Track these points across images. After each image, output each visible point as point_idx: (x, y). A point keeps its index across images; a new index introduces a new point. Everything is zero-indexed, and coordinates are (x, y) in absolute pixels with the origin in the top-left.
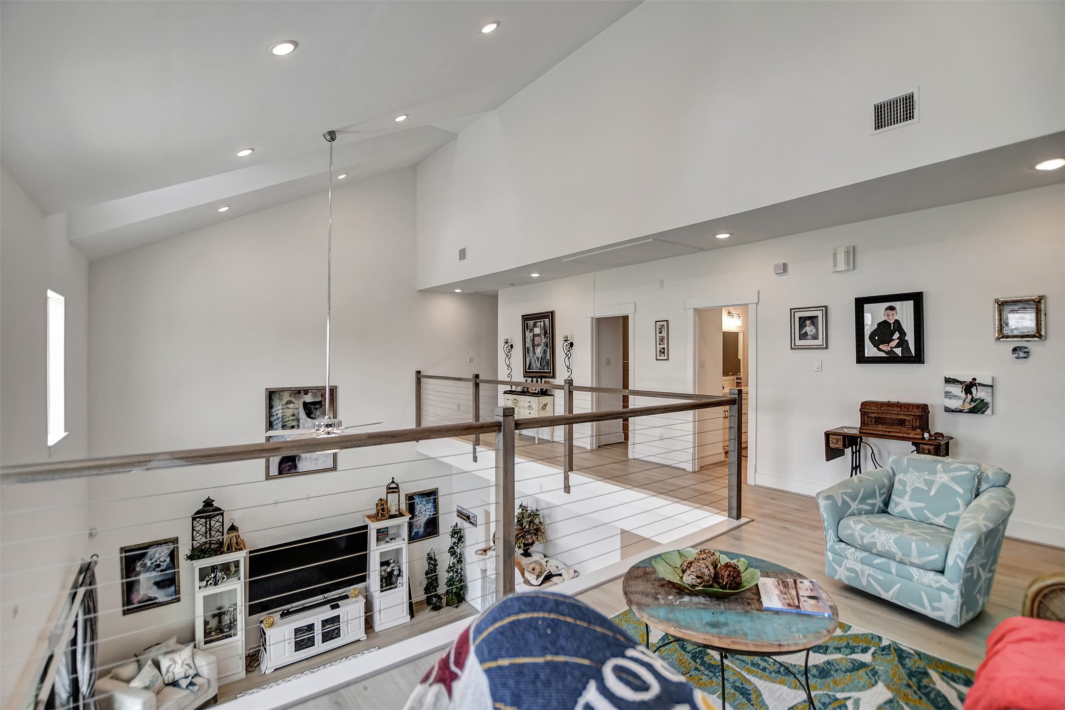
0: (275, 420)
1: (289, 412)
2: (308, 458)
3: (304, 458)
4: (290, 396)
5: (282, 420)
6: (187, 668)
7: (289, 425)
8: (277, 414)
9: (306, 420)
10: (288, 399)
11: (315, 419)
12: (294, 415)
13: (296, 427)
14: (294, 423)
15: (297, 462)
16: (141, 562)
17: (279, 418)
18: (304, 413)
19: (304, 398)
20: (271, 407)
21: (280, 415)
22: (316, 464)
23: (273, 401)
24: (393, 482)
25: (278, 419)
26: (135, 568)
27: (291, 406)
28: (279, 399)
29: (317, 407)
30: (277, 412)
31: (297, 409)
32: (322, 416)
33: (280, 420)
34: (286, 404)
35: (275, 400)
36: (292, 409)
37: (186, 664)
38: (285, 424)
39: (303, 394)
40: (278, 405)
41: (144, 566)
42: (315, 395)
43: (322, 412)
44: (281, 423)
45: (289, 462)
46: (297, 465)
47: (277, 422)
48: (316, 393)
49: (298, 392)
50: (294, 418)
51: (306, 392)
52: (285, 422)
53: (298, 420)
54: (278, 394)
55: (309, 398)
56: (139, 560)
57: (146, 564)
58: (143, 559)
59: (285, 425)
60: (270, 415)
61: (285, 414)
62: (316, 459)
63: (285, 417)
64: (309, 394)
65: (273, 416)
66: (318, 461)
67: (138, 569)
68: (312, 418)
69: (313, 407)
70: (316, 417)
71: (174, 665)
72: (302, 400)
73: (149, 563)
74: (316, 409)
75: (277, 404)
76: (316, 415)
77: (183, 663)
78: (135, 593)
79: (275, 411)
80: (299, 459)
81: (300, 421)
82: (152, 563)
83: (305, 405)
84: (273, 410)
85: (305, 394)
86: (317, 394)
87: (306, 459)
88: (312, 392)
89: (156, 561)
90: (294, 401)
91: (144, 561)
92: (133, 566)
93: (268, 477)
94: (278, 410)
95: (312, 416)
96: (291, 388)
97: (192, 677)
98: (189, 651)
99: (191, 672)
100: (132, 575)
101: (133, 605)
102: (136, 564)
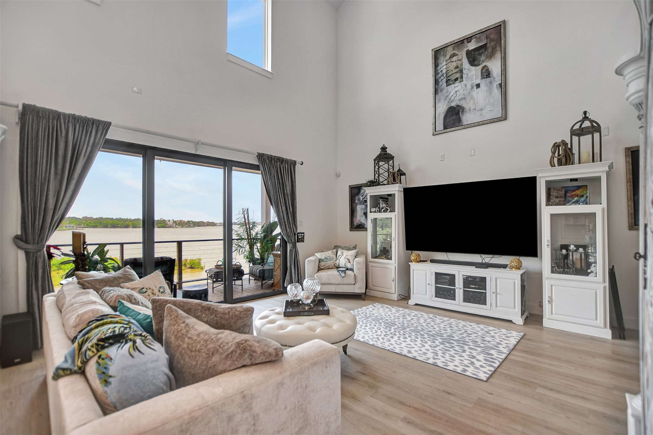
0: (440, 77)
1: (452, 66)
2: (472, 109)
3: (468, 110)
4: (453, 50)
5: (446, 75)
6: (347, 261)
7: (452, 79)
8: (442, 71)
9: (469, 69)
10: (452, 53)
11: (480, 65)
12: (457, 67)
13: (459, 79)
14: (458, 75)
15: (461, 115)
16: (358, 197)
17: (444, 73)
18: (468, 62)
19: (467, 47)
20: (436, 65)
21: (444, 71)
22: (482, 115)
23: (439, 59)
24: (586, 118)
25: (443, 75)
26: (355, 201)
27: (455, 59)
28: (444, 56)
29: (481, 51)
30: (441, 69)
31: (460, 60)
32: (488, 60)
33: (445, 75)
34: (450, 58)
35: (440, 58)
36: (456, 61)
38: (449, 78)
39: (466, 43)
40: (443, 61)
41: (359, 199)
42: (479, 40)
43: (487, 56)
44: (445, 79)
45: (453, 116)
46: (461, 118)
47: (442, 78)
48: (480, 37)
49: (460, 43)
50: (457, 70)
51: (469, 39)
52: (449, 76)
53: (461, 71)
54: (442, 51)
55: (472, 46)
56: (357, 195)
57: (360, 199)
58: (359, 195)
59: (449, 80)
60: (436, 73)
61: (449, 69)
62: (481, 110)
63: (449, 72)
64: (472, 41)
65: (439, 73)
66: (483, 112)
67: (356, 201)
68: (476, 66)
69: (477, 53)
70: (481, 63)
72: (465, 50)
73: (361, 198)
74: (480, 54)
75: (441, 62)
76: (480, 61)
77: (345, 257)
78: (355, 217)
79: (440, 68)
80: (463, 111)
81: (464, 72)
82: (363, 199)
83: (469, 53)
84: (439, 68)
85: (468, 43)
86: (482, 38)
87: (470, 110)
88: (476, 38)
89: (365, 198)
90: (457, 53)
93: (435, 133)
94: (443, 67)
95: (476, 63)
96: (453, 41)
97: (347, 269)
98: (353, 252)
99: (349, 266)
100: (354, 205)
101: (354, 225)
102: (355, 198)
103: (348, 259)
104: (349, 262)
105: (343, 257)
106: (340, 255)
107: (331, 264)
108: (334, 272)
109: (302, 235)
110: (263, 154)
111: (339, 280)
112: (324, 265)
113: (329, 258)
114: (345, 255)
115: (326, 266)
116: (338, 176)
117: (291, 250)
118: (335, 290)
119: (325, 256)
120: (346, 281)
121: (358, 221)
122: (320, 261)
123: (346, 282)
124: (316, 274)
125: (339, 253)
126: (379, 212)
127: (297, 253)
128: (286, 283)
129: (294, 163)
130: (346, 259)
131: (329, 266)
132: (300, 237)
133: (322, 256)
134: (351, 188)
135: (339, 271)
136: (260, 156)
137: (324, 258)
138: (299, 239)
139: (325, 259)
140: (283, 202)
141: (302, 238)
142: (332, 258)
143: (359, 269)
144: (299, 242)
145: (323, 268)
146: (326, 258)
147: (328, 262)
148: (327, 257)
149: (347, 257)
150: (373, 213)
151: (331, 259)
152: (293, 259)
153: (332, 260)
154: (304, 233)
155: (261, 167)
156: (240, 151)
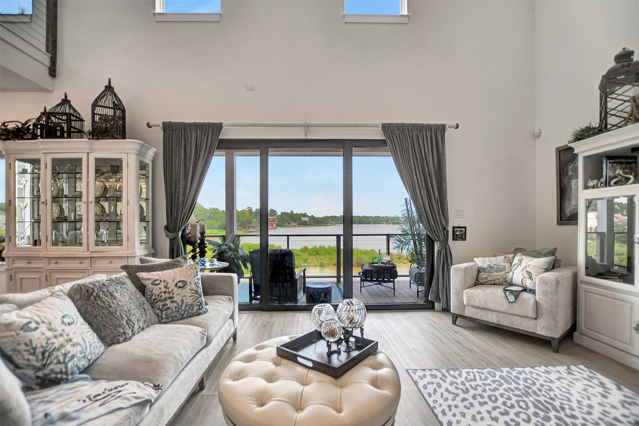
6: (526, 275)
16: (573, 165)
26: (567, 172)
37: (527, 271)
41: (575, 169)
56: (572, 163)
57: (577, 168)
58: (574, 162)
67: (570, 173)
71: (517, 266)
77: (524, 268)
78: (567, 201)
91: (575, 164)
92: (565, 169)
97: (525, 290)
98: (542, 261)
99: (528, 284)
100: (565, 181)
101: (566, 215)
102: (568, 168)
103: (529, 273)
104: (530, 278)
105: (520, 268)
106: (516, 264)
107: (498, 277)
108: (499, 291)
109: (462, 231)
110: (390, 124)
111: (503, 305)
112: (486, 278)
113: (495, 266)
114: (524, 264)
115: (489, 279)
116: (537, 136)
117: (440, 252)
118: (499, 321)
119: (488, 264)
120: (516, 309)
121: (573, 207)
122: (479, 270)
123: (517, 312)
124: (466, 290)
125: (516, 261)
126: (606, 186)
127: (449, 256)
128: (431, 295)
129: (442, 128)
130: (524, 271)
131: (494, 280)
132: (457, 233)
133: (484, 262)
134: (560, 151)
135: (507, 292)
136: (386, 128)
137: (486, 267)
138: (457, 235)
139: (489, 269)
140: (422, 184)
141: (462, 235)
142: (501, 267)
143: (545, 293)
144: (456, 240)
145: (483, 281)
146: (491, 267)
147: (493, 274)
148: (492, 265)
149: (528, 269)
150: (591, 190)
151: (499, 270)
152: (441, 264)
153: (501, 271)
154: (465, 228)
155: (389, 142)
156: (357, 126)
